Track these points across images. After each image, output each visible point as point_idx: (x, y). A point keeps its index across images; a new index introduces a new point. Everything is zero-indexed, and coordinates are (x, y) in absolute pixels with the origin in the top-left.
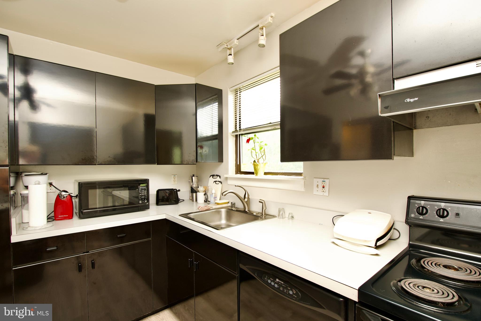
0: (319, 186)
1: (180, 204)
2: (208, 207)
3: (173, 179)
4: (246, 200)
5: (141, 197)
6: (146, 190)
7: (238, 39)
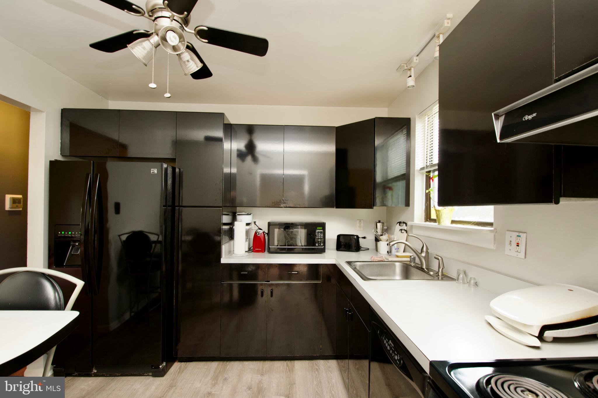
0: (512, 243)
1: (361, 252)
2: (382, 258)
3: (358, 225)
4: (423, 255)
5: (317, 240)
6: (322, 233)
7: (417, 56)
